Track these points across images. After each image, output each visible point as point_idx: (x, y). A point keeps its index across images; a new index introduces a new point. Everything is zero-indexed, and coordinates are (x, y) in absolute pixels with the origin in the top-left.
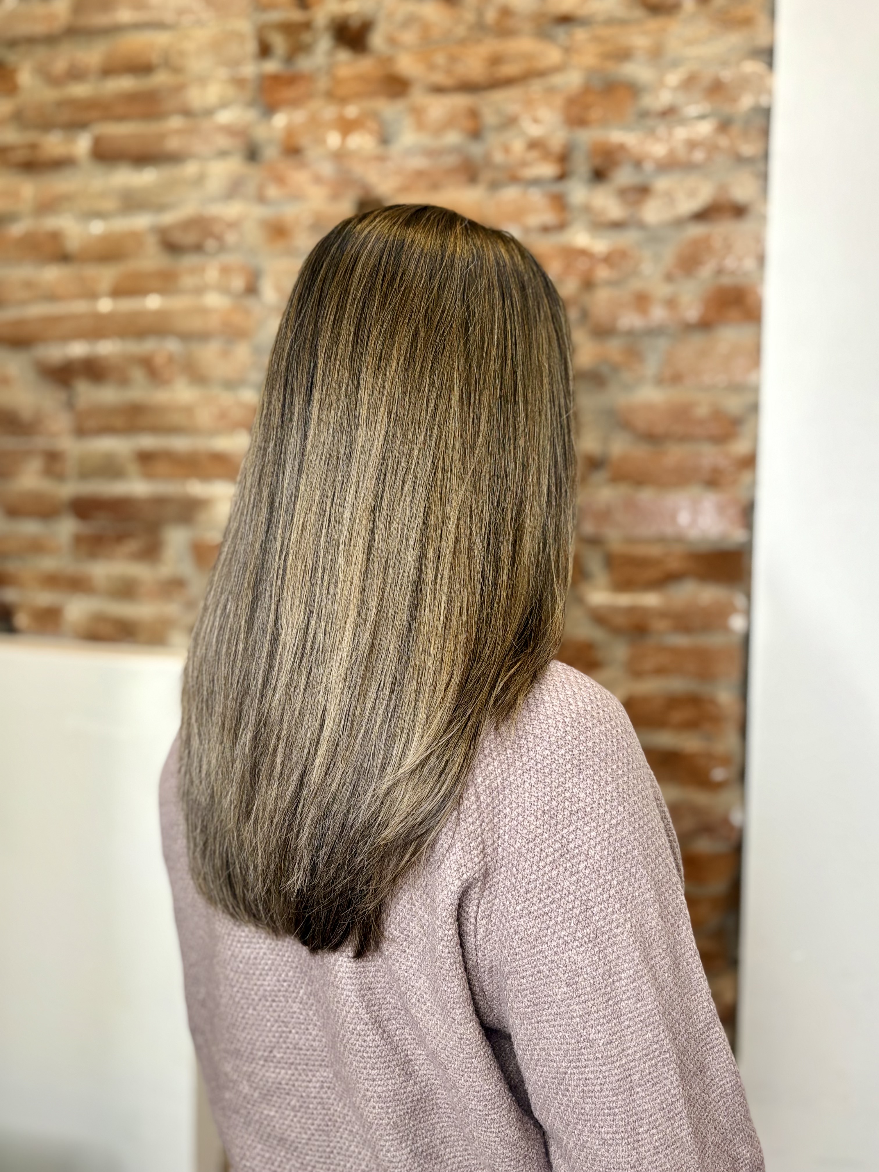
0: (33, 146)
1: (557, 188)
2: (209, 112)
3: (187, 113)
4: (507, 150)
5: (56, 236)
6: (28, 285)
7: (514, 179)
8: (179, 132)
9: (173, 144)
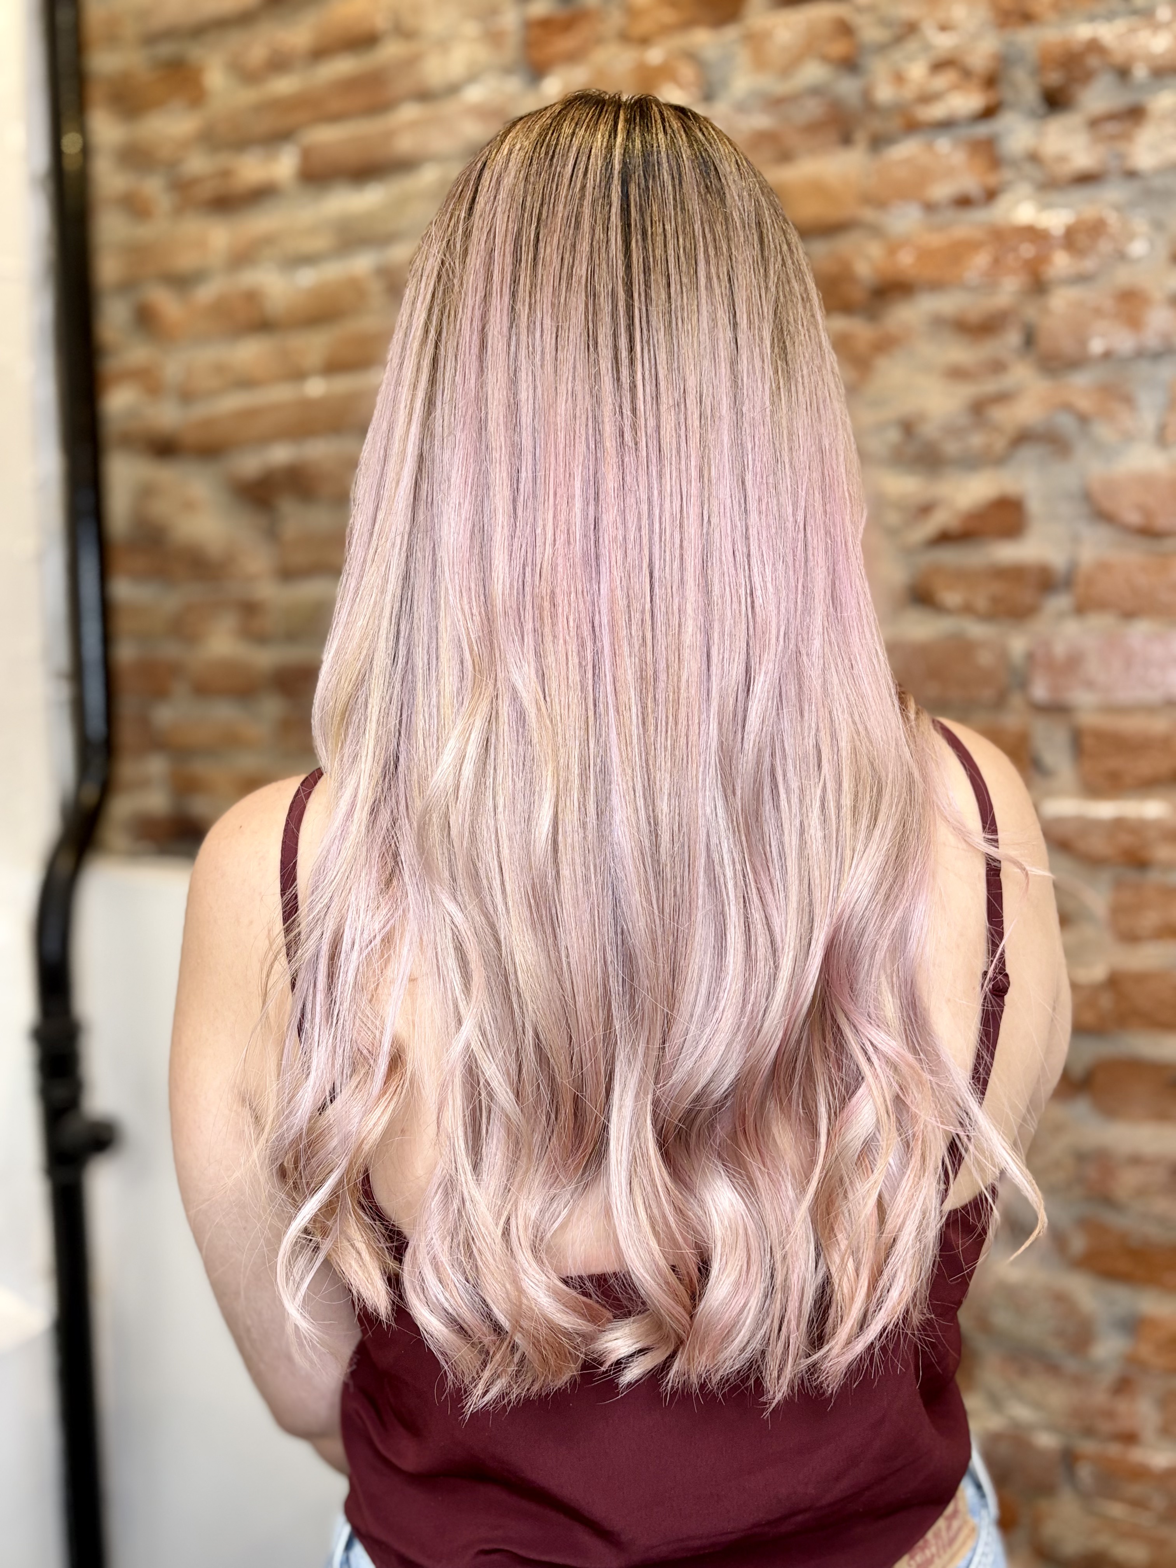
0: (226, 174)
1: (983, 130)
2: (453, 90)
3: (425, 96)
4: (899, 78)
5: (252, 297)
6: (220, 369)
7: (912, 127)
8: (413, 125)
9: (405, 144)
